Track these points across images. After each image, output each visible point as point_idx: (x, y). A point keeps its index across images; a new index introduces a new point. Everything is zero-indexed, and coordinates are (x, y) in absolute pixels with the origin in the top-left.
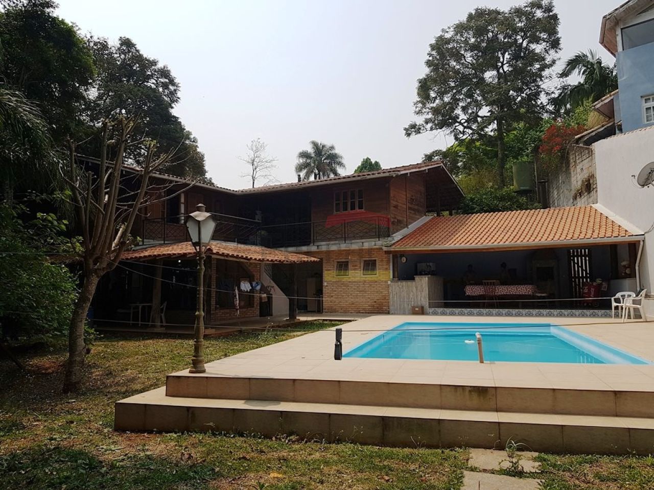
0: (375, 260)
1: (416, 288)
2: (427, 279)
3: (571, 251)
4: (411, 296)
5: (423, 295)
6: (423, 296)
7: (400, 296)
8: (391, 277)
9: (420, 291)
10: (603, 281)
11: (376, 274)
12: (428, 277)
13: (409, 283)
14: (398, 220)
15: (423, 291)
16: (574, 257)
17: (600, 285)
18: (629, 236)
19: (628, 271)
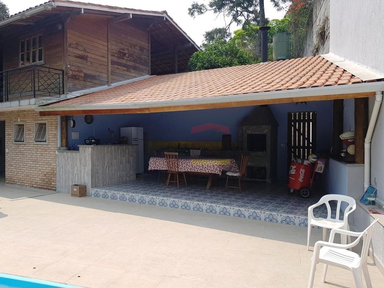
0: (45, 124)
1: (80, 161)
2: (90, 149)
3: (293, 114)
4: (75, 171)
5: (86, 170)
6: (86, 172)
7: (65, 170)
8: (59, 146)
9: (84, 166)
10: (318, 158)
11: (45, 141)
12: (92, 147)
13: (74, 154)
14: (85, 74)
15: (86, 166)
16: (295, 121)
17: (314, 165)
18: (353, 83)
19: (351, 150)
